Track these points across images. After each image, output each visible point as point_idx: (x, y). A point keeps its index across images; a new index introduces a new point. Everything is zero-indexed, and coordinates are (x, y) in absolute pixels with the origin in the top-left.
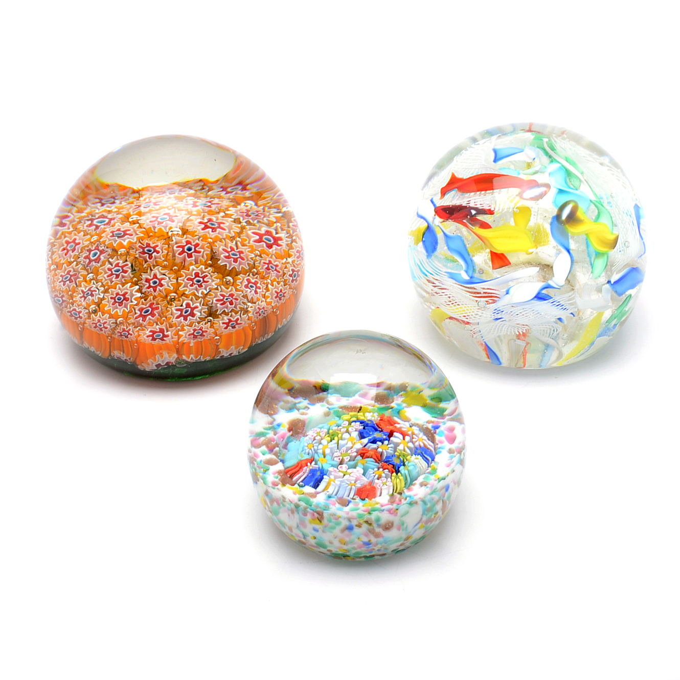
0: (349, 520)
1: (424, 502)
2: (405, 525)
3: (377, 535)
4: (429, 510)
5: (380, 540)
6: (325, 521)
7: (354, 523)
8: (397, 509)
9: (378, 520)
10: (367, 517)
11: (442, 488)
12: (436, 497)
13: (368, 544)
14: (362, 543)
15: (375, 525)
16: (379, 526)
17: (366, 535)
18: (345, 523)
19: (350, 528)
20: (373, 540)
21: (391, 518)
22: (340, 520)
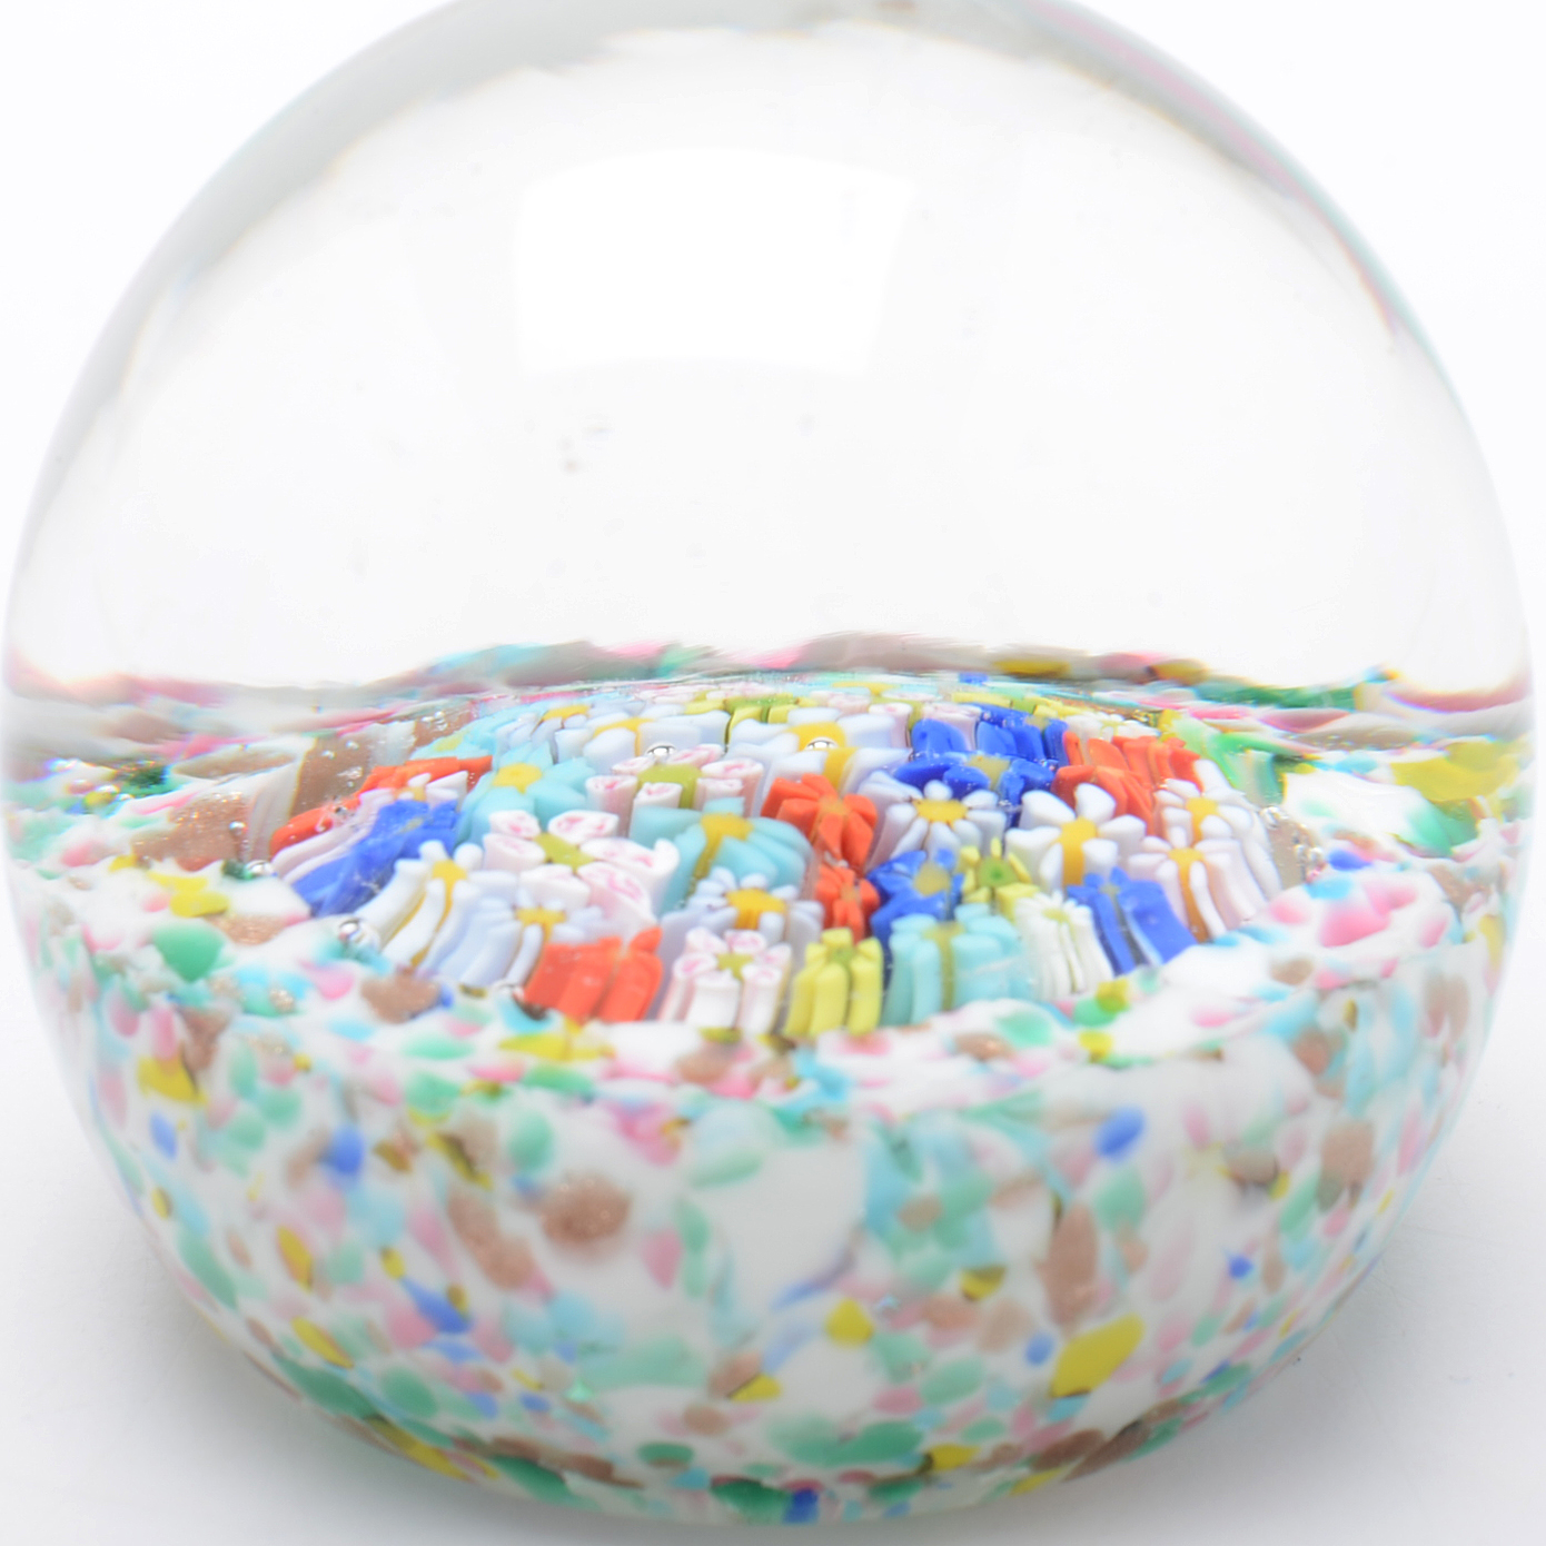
0: (348, 1099)
1: (901, 1151)
2: (711, 1259)
3: (510, 1271)
4: (927, 1219)
5: (527, 1311)
6: (218, 1083)
7: (376, 1127)
8: (685, 1122)
9: (531, 1152)
10: (467, 1111)
11: (1079, 1118)
12: (1008, 1153)
13: (446, 1316)
14: (402, 1298)
15: (501, 1186)
16: (530, 1197)
17: (431, 1243)
18: (317, 1115)
19: (341, 1160)
20: (482, 1298)
21: (621, 1166)
22: (300, 1085)
